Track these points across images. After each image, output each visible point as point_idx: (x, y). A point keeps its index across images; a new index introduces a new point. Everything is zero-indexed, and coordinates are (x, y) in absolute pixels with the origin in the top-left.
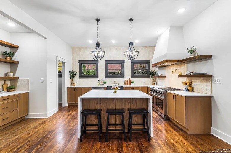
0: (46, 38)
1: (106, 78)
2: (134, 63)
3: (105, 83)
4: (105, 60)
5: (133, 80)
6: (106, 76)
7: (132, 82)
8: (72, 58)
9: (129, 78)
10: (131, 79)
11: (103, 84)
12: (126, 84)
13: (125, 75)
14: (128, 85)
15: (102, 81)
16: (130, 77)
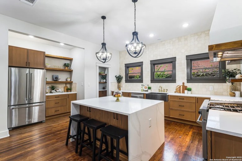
0: (84, 49)
1: (151, 83)
2: (191, 60)
3: (150, 88)
4: (151, 61)
5: (189, 85)
6: (151, 81)
7: (187, 90)
8: (120, 63)
9: (183, 83)
10: (186, 84)
11: (147, 89)
12: (179, 92)
13: (176, 79)
14: (180, 93)
15: (146, 86)
16: (185, 81)
